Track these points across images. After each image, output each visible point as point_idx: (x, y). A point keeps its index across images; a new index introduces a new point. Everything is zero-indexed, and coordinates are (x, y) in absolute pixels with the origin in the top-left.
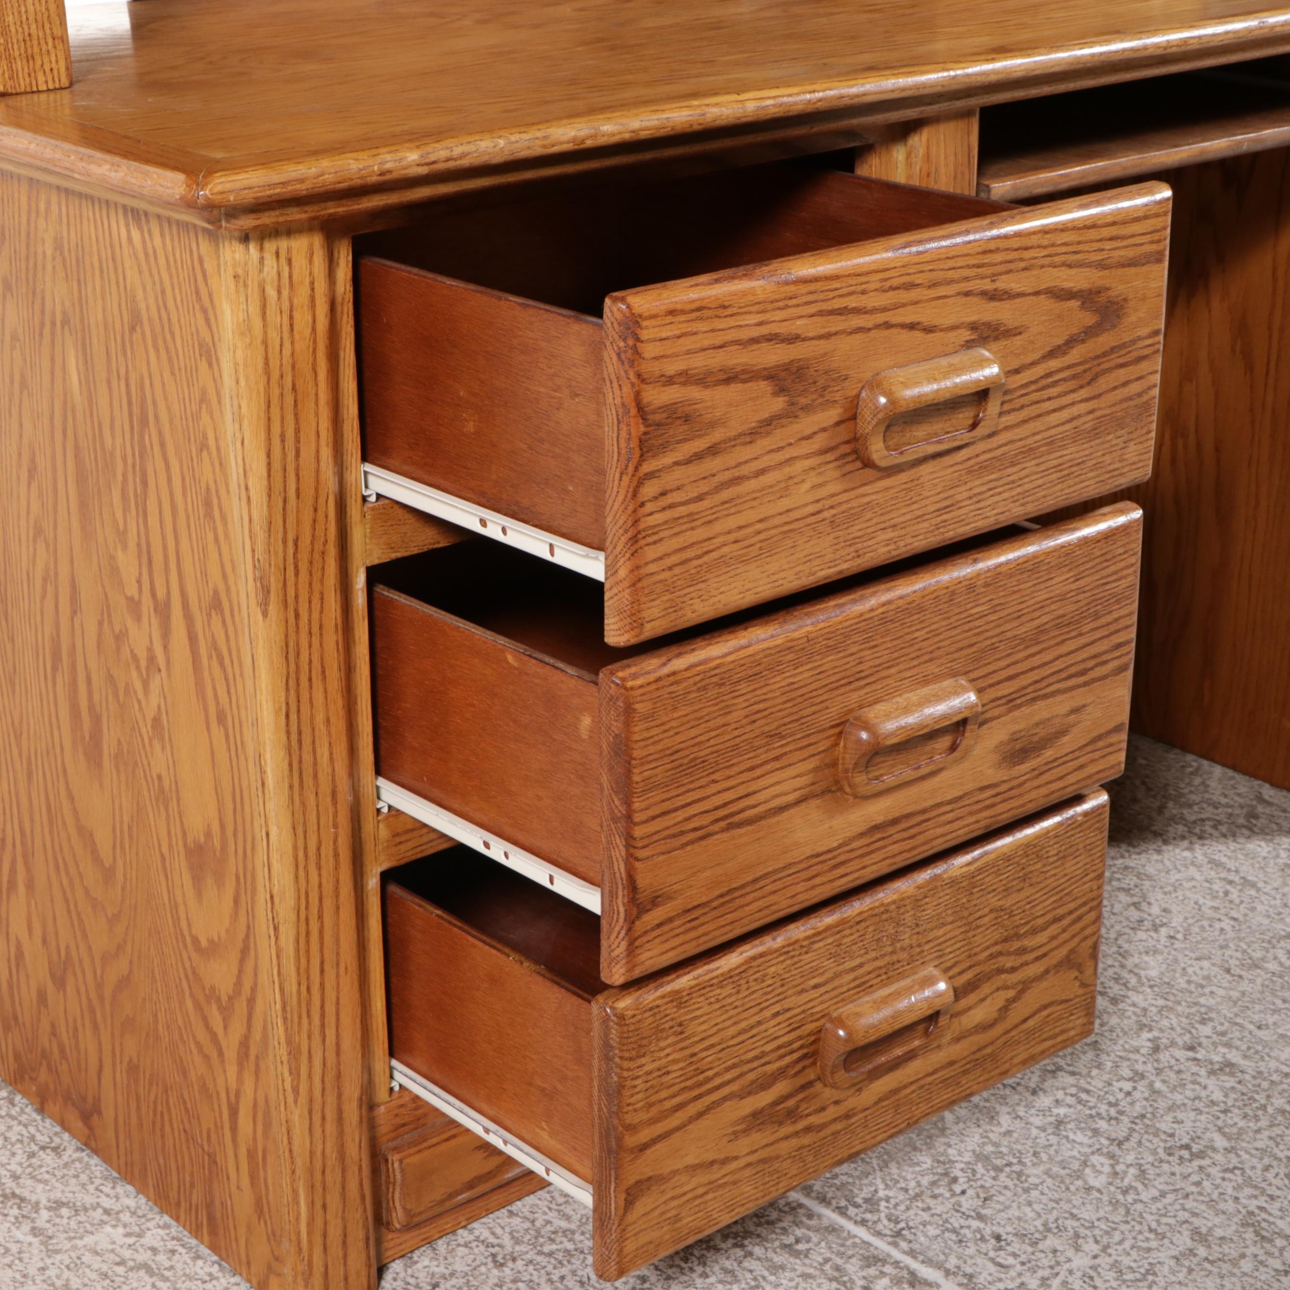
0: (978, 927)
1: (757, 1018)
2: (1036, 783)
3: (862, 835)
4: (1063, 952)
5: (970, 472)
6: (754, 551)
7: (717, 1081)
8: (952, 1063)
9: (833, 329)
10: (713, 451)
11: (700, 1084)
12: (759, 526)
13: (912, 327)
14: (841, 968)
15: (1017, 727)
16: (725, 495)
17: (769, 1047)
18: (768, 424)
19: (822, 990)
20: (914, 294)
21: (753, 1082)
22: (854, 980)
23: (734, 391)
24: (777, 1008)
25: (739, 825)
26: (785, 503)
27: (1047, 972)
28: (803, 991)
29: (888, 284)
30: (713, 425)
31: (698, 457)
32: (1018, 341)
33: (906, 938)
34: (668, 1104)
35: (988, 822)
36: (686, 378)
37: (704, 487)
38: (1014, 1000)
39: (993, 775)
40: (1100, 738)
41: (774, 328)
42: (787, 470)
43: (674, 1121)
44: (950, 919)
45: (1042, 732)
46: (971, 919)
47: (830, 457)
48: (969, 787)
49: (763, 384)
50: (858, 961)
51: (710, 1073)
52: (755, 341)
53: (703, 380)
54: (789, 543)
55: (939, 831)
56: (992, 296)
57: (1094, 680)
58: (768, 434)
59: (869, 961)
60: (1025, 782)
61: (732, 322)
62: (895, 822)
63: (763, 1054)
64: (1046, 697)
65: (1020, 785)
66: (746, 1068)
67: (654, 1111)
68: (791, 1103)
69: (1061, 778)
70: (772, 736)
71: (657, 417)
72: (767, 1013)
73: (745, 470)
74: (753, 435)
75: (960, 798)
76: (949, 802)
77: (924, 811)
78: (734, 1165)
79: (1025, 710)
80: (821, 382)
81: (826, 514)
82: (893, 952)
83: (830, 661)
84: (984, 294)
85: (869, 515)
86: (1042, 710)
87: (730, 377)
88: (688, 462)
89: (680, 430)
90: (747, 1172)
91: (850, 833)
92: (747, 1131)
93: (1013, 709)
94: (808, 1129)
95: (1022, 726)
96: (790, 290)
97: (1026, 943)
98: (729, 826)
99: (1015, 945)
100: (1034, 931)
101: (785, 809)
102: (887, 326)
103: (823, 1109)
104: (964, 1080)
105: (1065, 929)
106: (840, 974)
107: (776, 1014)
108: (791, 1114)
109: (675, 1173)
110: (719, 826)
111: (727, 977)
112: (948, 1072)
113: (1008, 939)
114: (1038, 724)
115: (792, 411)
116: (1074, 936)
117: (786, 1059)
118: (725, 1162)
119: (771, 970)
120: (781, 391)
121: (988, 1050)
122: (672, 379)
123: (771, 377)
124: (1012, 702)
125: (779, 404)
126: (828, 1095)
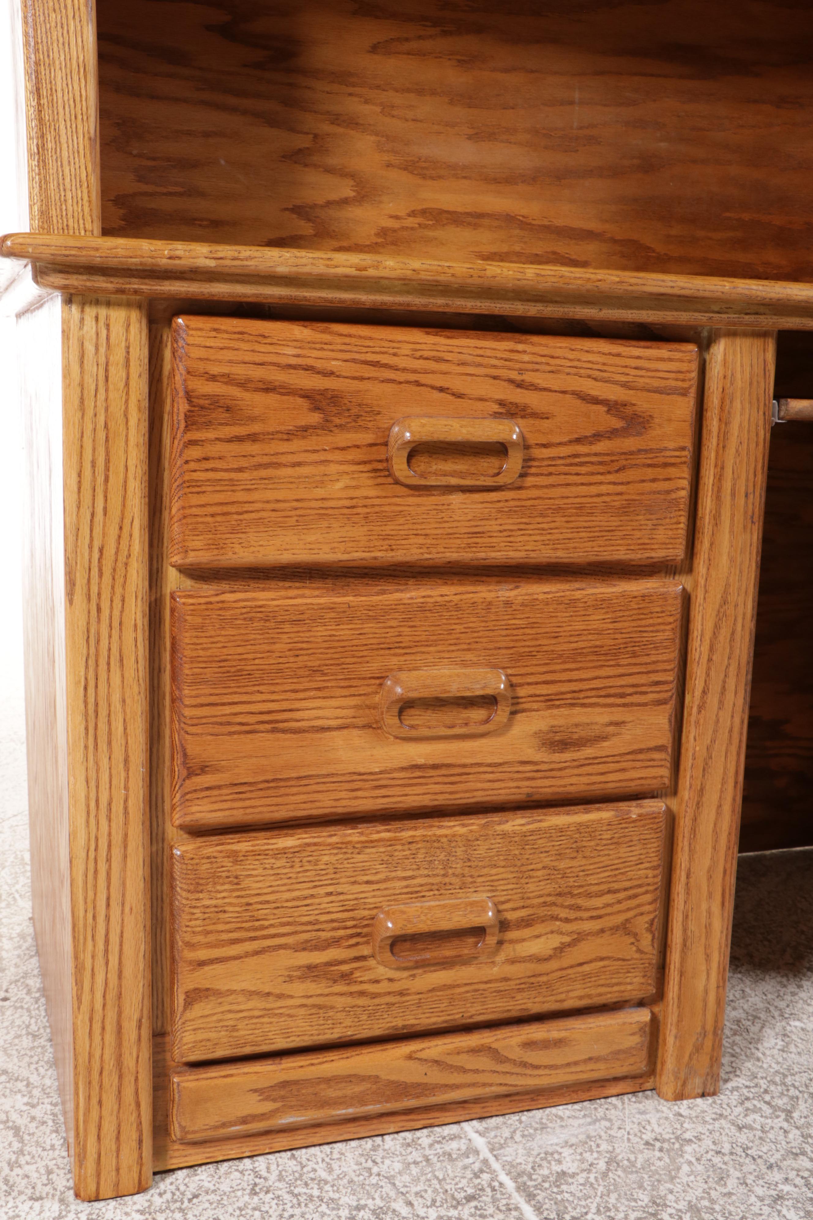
0: (530, 877)
1: (311, 892)
2: (576, 771)
3: (403, 769)
4: (619, 919)
5: (500, 511)
6: (292, 521)
7: (272, 931)
8: (506, 979)
9: (366, 375)
10: (253, 438)
11: (256, 929)
12: (295, 504)
13: (441, 390)
14: (393, 874)
15: (556, 723)
16: (263, 473)
17: (323, 918)
18: (304, 430)
19: (375, 887)
20: (443, 367)
21: (307, 941)
22: (407, 887)
23: (271, 399)
24: (330, 889)
25: (284, 731)
26: (320, 492)
27: (602, 931)
28: (354, 883)
29: (419, 354)
30: (253, 419)
31: (239, 439)
32: (545, 423)
33: (458, 867)
34: (225, 936)
35: (529, 790)
36: (228, 379)
37: (243, 463)
38: (569, 945)
39: (531, 753)
40: (641, 751)
41: (310, 362)
42: (322, 469)
43: (232, 951)
44: (503, 863)
45: (581, 733)
46: (524, 869)
47: (361, 468)
48: (510, 758)
49: (300, 401)
50: (409, 873)
51: (266, 923)
52: (290, 366)
53: (244, 384)
54: (325, 524)
55: (480, 785)
56: (520, 385)
57: (632, 704)
58: (304, 437)
59: (421, 876)
60: (565, 768)
61: (271, 348)
62: (435, 767)
63: (317, 922)
64: (583, 705)
65: (560, 769)
66: (299, 928)
67: (211, 938)
68: (345, 968)
69: (602, 774)
70: (315, 671)
71: (202, 402)
72: (322, 891)
73: (283, 459)
74: (289, 436)
75: (500, 764)
76: (489, 765)
77: (464, 766)
78: (290, 1002)
79: (564, 711)
80: (355, 411)
81: (359, 510)
82: (444, 875)
83: (370, 627)
84: (511, 381)
85: (402, 521)
86: (579, 715)
87: (268, 388)
88: (229, 441)
89: (221, 415)
90: (302, 1011)
91: (390, 765)
92: (302, 978)
93: (549, 708)
94: (362, 993)
95: (561, 722)
96: (326, 337)
97: (580, 901)
98: (274, 731)
99: (569, 901)
100: (589, 895)
101: (329, 729)
102: (418, 384)
103: (377, 982)
104: (519, 996)
105: (619, 902)
106: (393, 879)
107: (330, 894)
108: (346, 977)
109: (232, 992)
110: (261, 727)
111: (284, 851)
112: (502, 986)
113: (559, 895)
114: (577, 725)
115: (326, 427)
116: (629, 909)
117: (341, 933)
118: (280, 996)
119: (326, 858)
120: (317, 408)
121: (544, 979)
122: (213, 378)
123: (307, 395)
124: (550, 701)
125: (315, 418)
126: (382, 971)
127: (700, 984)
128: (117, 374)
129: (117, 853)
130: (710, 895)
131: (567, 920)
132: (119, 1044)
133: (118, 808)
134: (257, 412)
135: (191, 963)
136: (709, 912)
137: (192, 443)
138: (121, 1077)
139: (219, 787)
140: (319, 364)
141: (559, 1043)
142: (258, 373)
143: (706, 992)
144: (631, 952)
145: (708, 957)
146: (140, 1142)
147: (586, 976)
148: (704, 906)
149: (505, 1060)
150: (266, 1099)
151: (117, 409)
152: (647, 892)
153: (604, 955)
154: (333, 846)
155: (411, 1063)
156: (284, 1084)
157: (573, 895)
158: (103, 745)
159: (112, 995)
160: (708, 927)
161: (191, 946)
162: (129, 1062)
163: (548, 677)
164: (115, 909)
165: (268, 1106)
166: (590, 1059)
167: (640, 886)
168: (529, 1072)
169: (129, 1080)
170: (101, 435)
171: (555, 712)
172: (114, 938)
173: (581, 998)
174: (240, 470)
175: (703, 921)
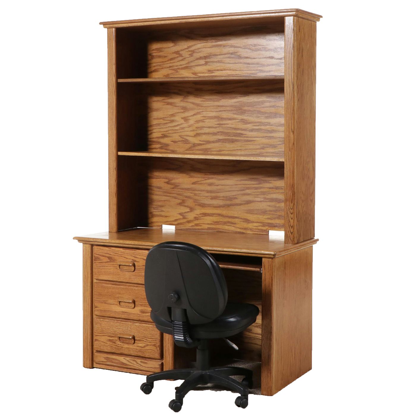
0: (140, 333)
1: (110, 328)
2: (146, 317)
3: (121, 312)
4: (154, 344)
5: (133, 275)
6: (106, 274)
7: (105, 333)
8: (137, 349)
9: (115, 255)
10: (102, 262)
12: (106, 272)
13: (125, 257)
16: (103, 267)
17: (111, 332)
18: (108, 262)
20: (125, 254)
21: (109, 336)
23: (104, 257)
24: (112, 328)
25: (106, 303)
26: (109, 271)
27: (151, 345)
28: (115, 328)
30: (102, 260)
32: (139, 263)
33: (129, 329)
34: (99, 332)
35: (139, 319)
36: (99, 255)
37: (101, 266)
38: (146, 346)
39: (139, 313)
42: (110, 267)
43: (100, 334)
45: (146, 311)
47: (114, 267)
51: (104, 331)
52: (106, 253)
53: (101, 255)
54: (110, 275)
55: (132, 317)
56: (135, 257)
62: (126, 312)
63: (110, 333)
64: (146, 307)
65: (143, 316)
68: (114, 341)
70: (110, 296)
73: (105, 266)
74: (106, 262)
75: (134, 314)
77: (130, 313)
78: (107, 344)
80: (114, 260)
81: (114, 273)
83: (117, 290)
84: (134, 256)
87: (103, 256)
89: (98, 259)
90: (109, 346)
91: (120, 311)
92: (109, 341)
93: (141, 306)
94: (117, 346)
95: (143, 309)
96: (110, 250)
97: (147, 339)
98: (105, 303)
99: (146, 339)
100: (149, 338)
101: (112, 304)
102: (122, 256)
103: (119, 344)
104: (139, 353)
105: (154, 341)
106: (120, 329)
107: (112, 329)
108: (114, 342)
109: (100, 341)
110: (104, 302)
111: (106, 321)
112: (136, 350)
113: (144, 337)
114: (145, 310)
115: (110, 262)
116: (155, 342)
117: (114, 335)
118: (106, 343)
119: (111, 323)
120: (109, 259)
121: (142, 351)
122: (97, 254)
123: (108, 257)
124: (141, 305)
125: (109, 260)
126: (119, 343)
127: (168, 359)
128: (87, 253)
129: (87, 317)
130: (169, 344)
131: (145, 342)
132: (87, 345)
133: (87, 310)
134: (101, 259)
135: (95, 335)
136: (169, 346)
137: (95, 263)
138: (87, 350)
139: (98, 310)
140: (109, 253)
141: (146, 363)
142: (102, 254)
143: (169, 361)
144: (156, 350)
145: (169, 355)
146: (89, 360)
147: (149, 352)
148: (168, 345)
149: (138, 363)
150: (105, 359)
151: (87, 258)
152: (158, 340)
153: (152, 349)
154: (112, 322)
155: (124, 360)
156: (107, 358)
157: (146, 338)
158: (86, 302)
159: (86, 337)
160: (169, 349)
161: (95, 333)
162: (88, 348)
163: (140, 301)
164: (87, 325)
165: (105, 360)
166: (151, 367)
167: (157, 339)
168: (141, 367)
169: (88, 350)
170: (85, 261)
171: (142, 307)
172: (87, 329)
173: (148, 356)
174: (100, 267)
175: (168, 348)
